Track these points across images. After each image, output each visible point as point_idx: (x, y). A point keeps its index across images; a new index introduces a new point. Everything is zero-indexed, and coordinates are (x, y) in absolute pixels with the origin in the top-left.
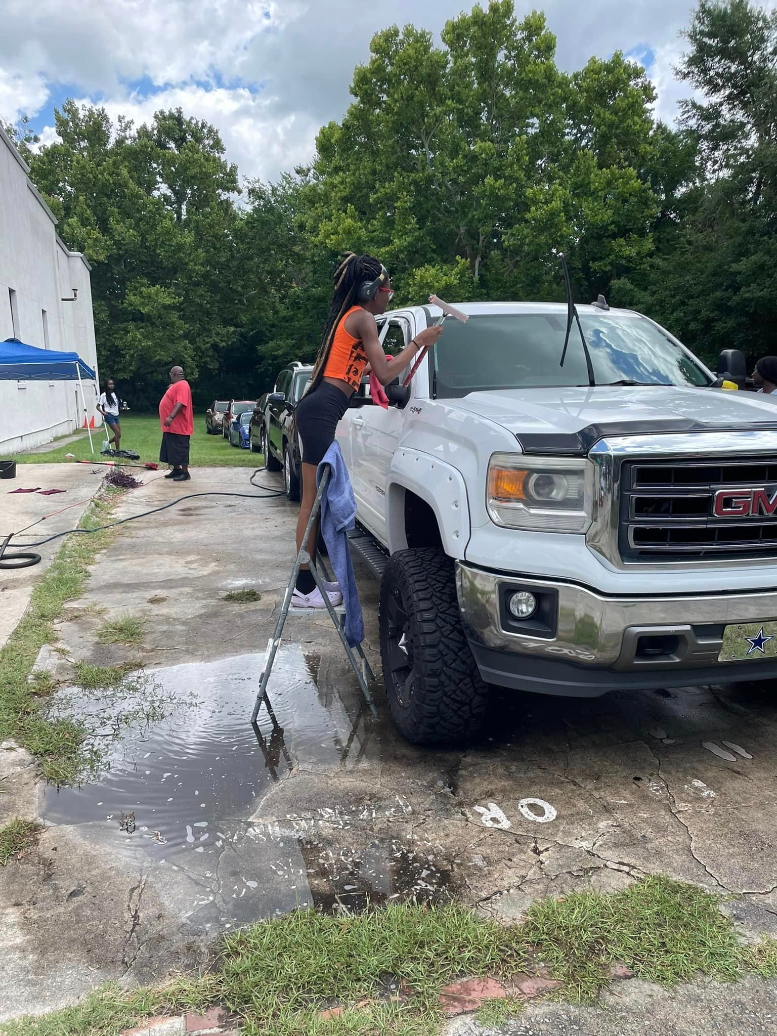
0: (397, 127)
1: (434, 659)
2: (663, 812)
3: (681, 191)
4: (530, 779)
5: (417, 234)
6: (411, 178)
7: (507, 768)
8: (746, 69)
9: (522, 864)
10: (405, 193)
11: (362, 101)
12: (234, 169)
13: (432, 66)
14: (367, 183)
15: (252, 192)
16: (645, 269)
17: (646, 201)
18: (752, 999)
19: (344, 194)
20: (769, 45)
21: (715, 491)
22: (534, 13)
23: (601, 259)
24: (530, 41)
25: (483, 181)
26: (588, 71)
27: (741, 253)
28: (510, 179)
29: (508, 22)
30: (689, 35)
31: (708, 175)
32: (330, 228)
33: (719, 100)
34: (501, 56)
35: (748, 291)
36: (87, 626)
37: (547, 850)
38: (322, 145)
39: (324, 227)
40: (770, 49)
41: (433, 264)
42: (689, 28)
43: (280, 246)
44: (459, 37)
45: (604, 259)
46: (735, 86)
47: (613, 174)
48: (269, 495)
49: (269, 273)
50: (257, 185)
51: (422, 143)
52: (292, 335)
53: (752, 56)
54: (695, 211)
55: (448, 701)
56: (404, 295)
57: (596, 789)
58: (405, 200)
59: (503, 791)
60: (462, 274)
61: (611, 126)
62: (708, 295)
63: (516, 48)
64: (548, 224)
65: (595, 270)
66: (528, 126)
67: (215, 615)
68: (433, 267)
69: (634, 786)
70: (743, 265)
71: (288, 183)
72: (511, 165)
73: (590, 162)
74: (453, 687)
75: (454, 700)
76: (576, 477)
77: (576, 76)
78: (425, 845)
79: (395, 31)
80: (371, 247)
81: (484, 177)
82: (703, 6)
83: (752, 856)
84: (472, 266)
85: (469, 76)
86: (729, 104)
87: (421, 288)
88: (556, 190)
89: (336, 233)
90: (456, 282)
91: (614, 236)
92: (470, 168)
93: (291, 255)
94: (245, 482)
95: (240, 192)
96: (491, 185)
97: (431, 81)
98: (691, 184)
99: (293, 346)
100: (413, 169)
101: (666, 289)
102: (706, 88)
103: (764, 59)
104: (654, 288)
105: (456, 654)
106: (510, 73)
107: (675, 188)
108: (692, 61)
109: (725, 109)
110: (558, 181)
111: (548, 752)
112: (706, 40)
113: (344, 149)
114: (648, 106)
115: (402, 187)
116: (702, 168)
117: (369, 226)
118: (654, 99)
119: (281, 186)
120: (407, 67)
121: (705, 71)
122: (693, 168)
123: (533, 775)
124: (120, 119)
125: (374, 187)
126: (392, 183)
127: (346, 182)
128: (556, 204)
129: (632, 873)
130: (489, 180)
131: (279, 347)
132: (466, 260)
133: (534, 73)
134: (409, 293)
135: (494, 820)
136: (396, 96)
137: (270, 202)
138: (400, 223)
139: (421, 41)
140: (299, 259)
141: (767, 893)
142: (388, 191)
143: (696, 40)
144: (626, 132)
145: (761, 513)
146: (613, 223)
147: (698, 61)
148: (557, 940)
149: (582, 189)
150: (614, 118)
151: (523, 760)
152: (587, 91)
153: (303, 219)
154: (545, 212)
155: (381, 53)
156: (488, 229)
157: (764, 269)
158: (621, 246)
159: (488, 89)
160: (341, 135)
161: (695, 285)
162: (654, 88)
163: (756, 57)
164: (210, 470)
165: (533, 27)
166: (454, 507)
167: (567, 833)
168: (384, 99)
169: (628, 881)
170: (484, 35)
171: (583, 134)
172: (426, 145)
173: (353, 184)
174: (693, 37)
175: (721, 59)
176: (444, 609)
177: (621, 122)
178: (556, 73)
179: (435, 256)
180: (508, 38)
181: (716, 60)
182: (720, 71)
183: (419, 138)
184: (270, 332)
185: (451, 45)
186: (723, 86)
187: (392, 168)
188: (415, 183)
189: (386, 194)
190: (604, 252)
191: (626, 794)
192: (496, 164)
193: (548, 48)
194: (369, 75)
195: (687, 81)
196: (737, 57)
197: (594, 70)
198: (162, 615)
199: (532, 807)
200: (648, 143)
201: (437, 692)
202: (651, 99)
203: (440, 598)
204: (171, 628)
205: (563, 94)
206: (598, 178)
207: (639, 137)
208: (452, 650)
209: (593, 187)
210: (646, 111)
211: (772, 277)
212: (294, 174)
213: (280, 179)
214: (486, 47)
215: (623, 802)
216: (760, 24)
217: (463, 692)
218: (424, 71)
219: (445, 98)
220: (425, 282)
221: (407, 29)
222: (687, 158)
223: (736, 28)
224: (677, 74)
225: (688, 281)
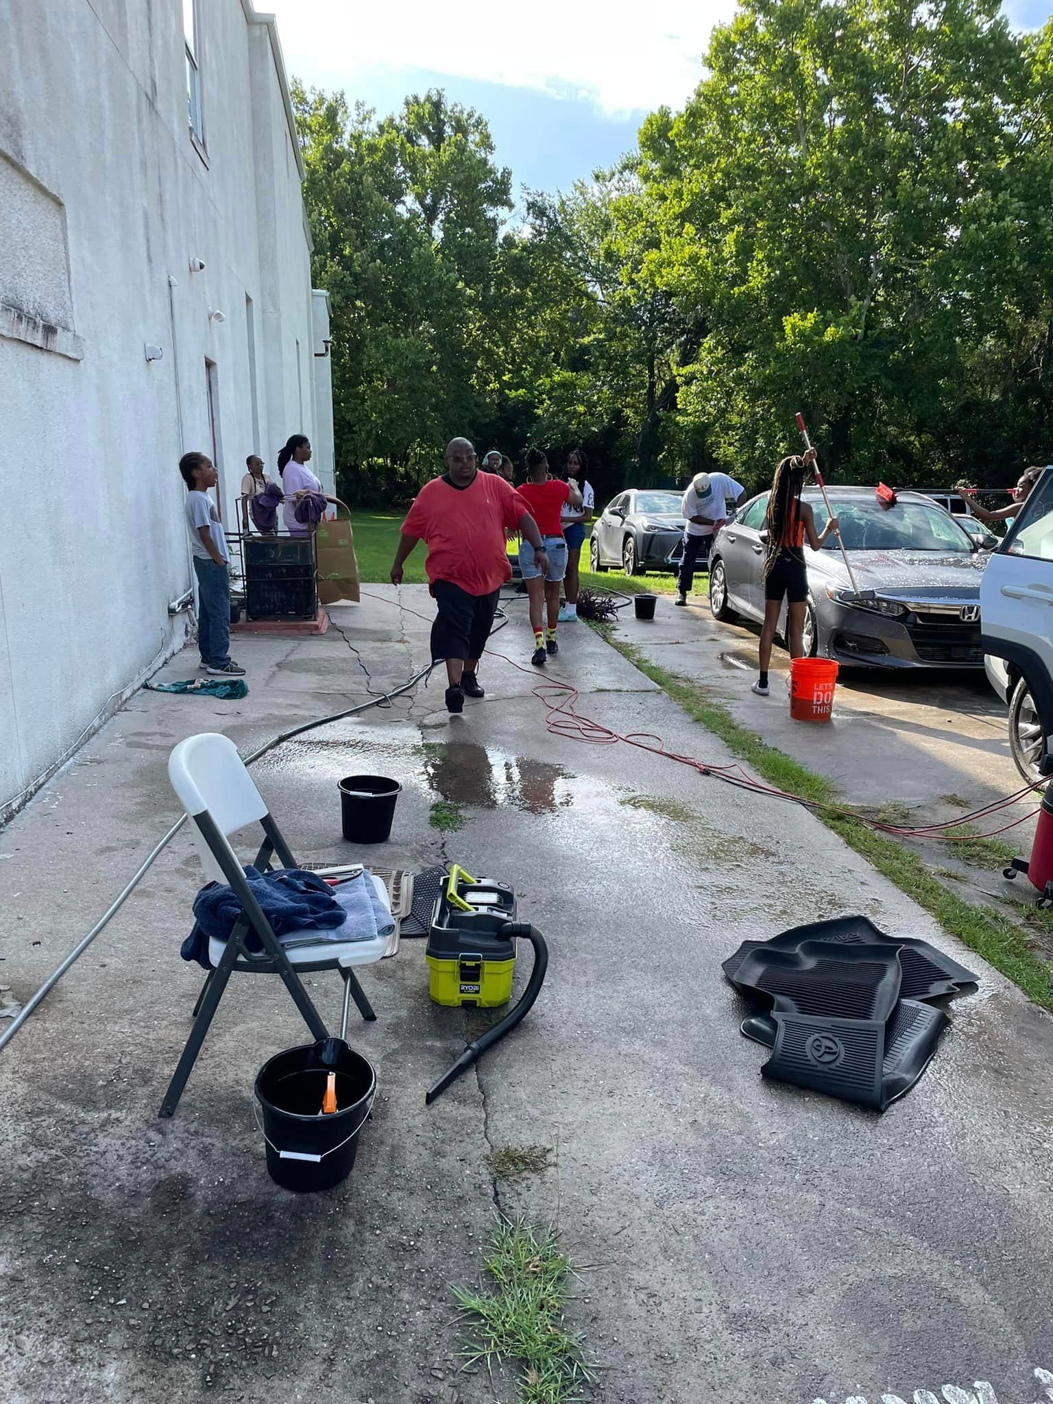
0: (768, 113)
11: (717, 76)
12: (507, 173)
15: (531, 206)
19: (678, 209)
38: (648, 138)
50: (539, 199)
51: (798, 135)
95: (511, 206)
119: (572, 198)
124: (359, 105)
125: (725, 199)
137: (556, 220)
172: (803, 139)
173: (694, 194)
183: (793, 128)
194: (732, 39)
212: (589, 182)
213: (570, 189)
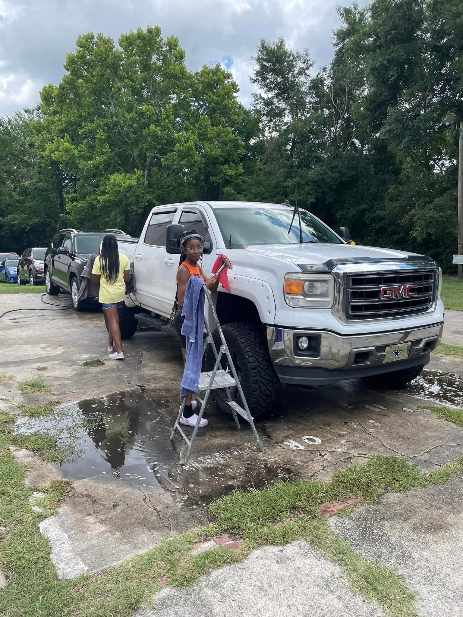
0: (94, 92)
1: (256, 375)
2: (364, 434)
3: (252, 142)
4: (300, 429)
5: (110, 154)
6: (104, 122)
7: (288, 426)
8: (285, 81)
9: (319, 461)
10: (101, 130)
11: (72, 74)
13: (115, 59)
14: (75, 122)
16: (240, 182)
17: (238, 146)
18: (435, 492)
19: (61, 128)
20: (296, 69)
21: (381, 288)
22: (172, 37)
23: (215, 176)
24: (171, 52)
25: (148, 127)
26: (203, 72)
27: (288, 176)
28: (164, 128)
29: (158, 40)
30: (256, 60)
31: (266, 134)
32: (53, 147)
33: (272, 96)
34: (154, 58)
35: (293, 197)
36: (9, 385)
37: (325, 454)
38: (45, 97)
39: (49, 146)
40: (297, 72)
41: (120, 172)
42: (256, 56)
43: (13, 156)
44: (130, 44)
45: (218, 176)
46: (279, 89)
47: (220, 130)
48: (61, 308)
49: (6, 172)
51: (110, 101)
52: (24, 211)
53: (288, 74)
54: (263, 153)
55: (262, 395)
56: (103, 190)
57: (332, 429)
58: (101, 135)
59: (292, 435)
60: (138, 179)
61: (217, 103)
62: (273, 198)
63: (163, 55)
64: (186, 155)
65: (213, 181)
66: (170, 98)
67: (84, 373)
68: (121, 174)
69: (346, 426)
70: (288, 183)
71: (20, 117)
72: (164, 120)
73: (207, 123)
74: (264, 388)
75: (264, 395)
76: (325, 283)
77: (196, 74)
78: (271, 460)
79: (91, 36)
80: (81, 161)
81: (148, 126)
82: (263, 45)
83: (408, 444)
84: (143, 175)
85: (136, 67)
86: (277, 98)
87: (114, 186)
88: (190, 136)
89: (58, 150)
90: (135, 183)
91: (223, 164)
92: (140, 119)
93: (21, 161)
94: (39, 302)
96: (153, 130)
97: (114, 67)
98: (258, 138)
99: (25, 218)
100: (105, 117)
101: (251, 194)
102: (265, 89)
103: (294, 76)
104: (245, 193)
105: (265, 371)
106: (160, 68)
107: (250, 140)
108: (258, 74)
109: (275, 100)
110: (191, 131)
111: (301, 417)
112: (265, 63)
113: (60, 101)
114: (235, 94)
115: (99, 126)
116: (263, 130)
117: (79, 148)
118: (238, 91)
119: (14, 119)
120: (100, 57)
121: (265, 79)
122: (259, 130)
123: (301, 427)
125: (81, 125)
126: (92, 124)
127: (62, 121)
128: (191, 143)
129: (366, 457)
130: (152, 126)
131: (15, 219)
132: (141, 171)
133: (174, 69)
134: (106, 189)
135: (295, 446)
136: (94, 73)
137: (7, 128)
138: (99, 147)
139: (108, 43)
140: (28, 165)
141: (421, 455)
142: (91, 128)
143: (260, 62)
144: (225, 107)
145: (397, 297)
146: (221, 156)
147: (262, 73)
148: (352, 484)
149: (203, 137)
150: (218, 99)
151: (292, 422)
152: (203, 84)
153: (32, 140)
154: (185, 148)
155: (83, 47)
156: (152, 155)
157: (300, 186)
158: (226, 169)
159: (147, 76)
160: (58, 92)
161: (266, 192)
162: (238, 85)
163: (290, 75)
164: (10, 296)
165: (172, 45)
166: (267, 300)
167: (331, 447)
168: (85, 74)
169: (367, 460)
170: (144, 46)
171: (201, 106)
172: (112, 104)
173: (67, 122)
174: (259, 60)
175: (272, 74)
176: (257, 350)
177: (222, 102)
178: (186, 72)
179: (120, 168)
180: (158, 49)
181: (270, 74)
182: (272, 80)
183: (108, 99)
184: (7, 209)
185: (125, 48)
186: (274, 88)
187: (92, 115)
188: (106, 125)
189: (89, 130)
190: (217, 172)
191: (345, 429)
192: (155, 118)
193: (181, 57)
194: (76, 59)
195: (256, 84)
196: (280, 74)
197: (206, 72)
198: (51, 376)
199: (308, 439)
200: (236, 115)
201: (257, 391)
202: (237, 91)
203: (255, 345)
204: (62, 382)
205: (190, 84)
206: (212, 131)
207: (231, 111)
208: (263, 370)
209: (209, 136)
210: (234, 97)
211: (304, 190)
212: (23, 112)
213: (14, 115)
214: (146, 52)
215: (345, 432)
216: (291, 58)
217: (269, 390)
218: (110, 61)
219: (124, 78)
220: (116, 183)
221: (99, 36)
222: (256, 125)
223: (280, 59)
224: (251, 80)
225: (262, 190)
